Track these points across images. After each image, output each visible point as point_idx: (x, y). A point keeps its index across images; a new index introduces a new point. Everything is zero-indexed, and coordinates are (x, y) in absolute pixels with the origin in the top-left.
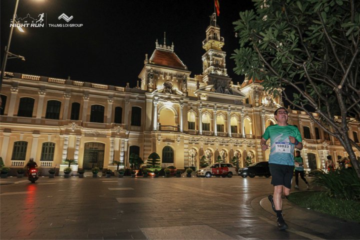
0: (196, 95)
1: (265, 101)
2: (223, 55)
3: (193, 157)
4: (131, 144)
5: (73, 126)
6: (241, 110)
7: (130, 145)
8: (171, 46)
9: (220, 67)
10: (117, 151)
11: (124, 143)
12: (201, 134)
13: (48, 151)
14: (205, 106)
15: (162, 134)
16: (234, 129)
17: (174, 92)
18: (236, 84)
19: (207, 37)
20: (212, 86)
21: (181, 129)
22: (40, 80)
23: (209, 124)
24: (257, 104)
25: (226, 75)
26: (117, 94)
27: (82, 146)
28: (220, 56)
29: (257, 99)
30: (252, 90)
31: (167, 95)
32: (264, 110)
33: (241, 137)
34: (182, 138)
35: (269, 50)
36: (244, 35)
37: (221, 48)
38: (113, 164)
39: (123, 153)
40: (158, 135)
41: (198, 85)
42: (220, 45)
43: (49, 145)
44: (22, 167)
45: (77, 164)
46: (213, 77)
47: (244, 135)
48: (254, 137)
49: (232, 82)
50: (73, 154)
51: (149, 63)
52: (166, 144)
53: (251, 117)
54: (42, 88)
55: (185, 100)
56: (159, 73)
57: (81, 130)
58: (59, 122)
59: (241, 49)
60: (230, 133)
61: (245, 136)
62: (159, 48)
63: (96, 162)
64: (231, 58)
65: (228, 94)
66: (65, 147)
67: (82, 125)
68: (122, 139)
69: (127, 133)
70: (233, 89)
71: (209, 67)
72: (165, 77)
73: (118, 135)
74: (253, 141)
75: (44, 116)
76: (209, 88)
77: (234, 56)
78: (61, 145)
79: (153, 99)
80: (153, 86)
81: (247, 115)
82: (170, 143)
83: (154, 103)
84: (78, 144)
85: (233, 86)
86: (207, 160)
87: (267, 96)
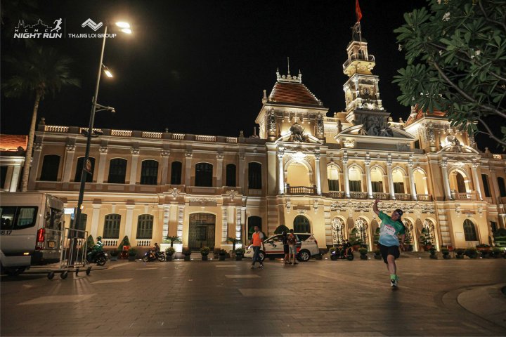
0: (338, 141)
1: (446, 143)
2: (374, 80)
3: (338, 230)
4: (250, 214)
5: (174, 193)
6: (407, 159)
7: (248, 216)
8: (297, 76)
9: (371, 97)
10: (232, 225)
11: (240, 213)
12: (349, 196)
13: (145, 225)
14: (352, 155)
15: (291, 199)
16: (399, 187)
17: (305, 139)
18: (398, 121)
19: (349, 57)
20: (361, 126)
21: (319, 190)
22: (133, 135)
23: (360, 182)
24: (433, 149)
25: (382, 109)
26: (227, 147)
27: (187, 219)
28: (370, 83)
29: (433, 141)
30: (424, 127)
31: (296, 144)
32: (445, 156)
33: (411, 199)
34: (322, 204)
35: (455, 64)
36: (414, 46)
37: (371, 71)
38: (227, 242)
39: (240, 227)
40: (287, 201)
41: (340, 126)
42: (369, 66)
43: (146, 218)
44: (115, 247)
45: (181, 243)
46: (362, 114)
47: (415, 195)
48: (431, 199)
49: (391, 119)
50: (176, 230)
51: (268, 102)
52: (298, 213)
53: (424, 168)
54: (135, 146)
55: (322, 149)
56: (283, 114)
57: (185, 197)
58: (157, 188)
59: (408, 67)
60: (393, 194)
61: (418, 197)
62: (281, 79)
63: (205, 240)
64: (393, 82)
65: (386, 136)
66: (166, 221)
67: (185, 191)
68: (238, 208)
69: (243, 200)
70: (393, 128)
71: (354, 100)
72: (291, 119)
73: (233, 202)
74: (430, 204)
75: (139, 181)
76: (356, 129)
77: (397, 79)
78: (161, 217)
79: (277, 151)
80: (276, 132)
81: (418, 165)
82: (303, 211)
83: (279, 156)
84: (182, 215)
85: (392, 123)
86: (359, 234)
87: (449, 135)
